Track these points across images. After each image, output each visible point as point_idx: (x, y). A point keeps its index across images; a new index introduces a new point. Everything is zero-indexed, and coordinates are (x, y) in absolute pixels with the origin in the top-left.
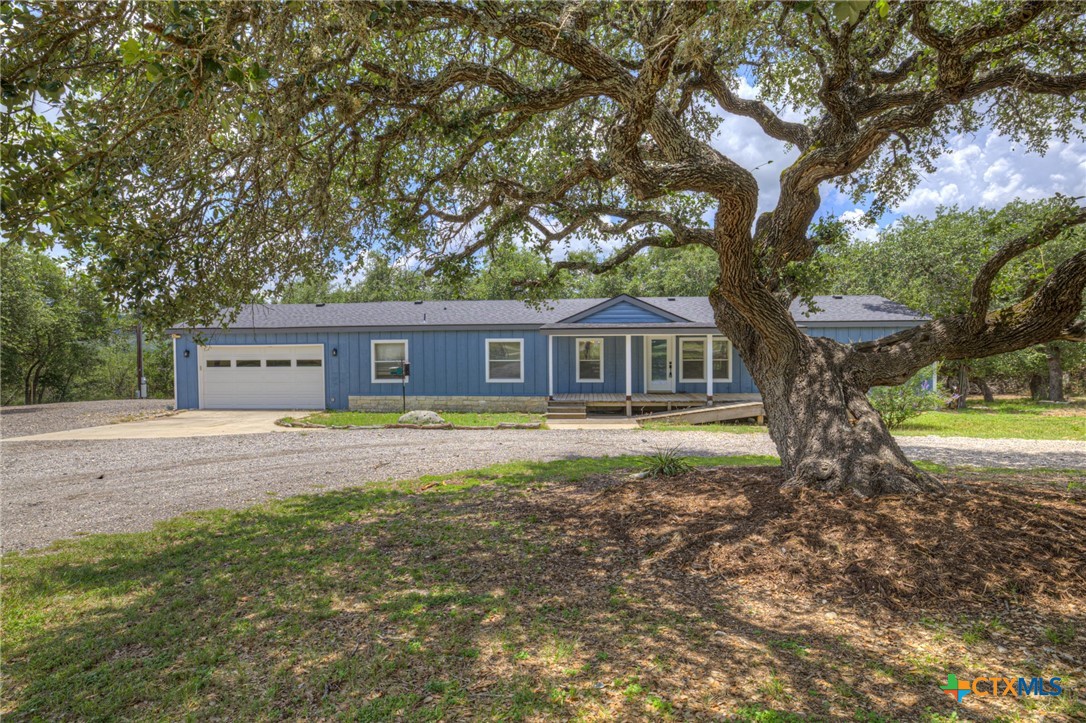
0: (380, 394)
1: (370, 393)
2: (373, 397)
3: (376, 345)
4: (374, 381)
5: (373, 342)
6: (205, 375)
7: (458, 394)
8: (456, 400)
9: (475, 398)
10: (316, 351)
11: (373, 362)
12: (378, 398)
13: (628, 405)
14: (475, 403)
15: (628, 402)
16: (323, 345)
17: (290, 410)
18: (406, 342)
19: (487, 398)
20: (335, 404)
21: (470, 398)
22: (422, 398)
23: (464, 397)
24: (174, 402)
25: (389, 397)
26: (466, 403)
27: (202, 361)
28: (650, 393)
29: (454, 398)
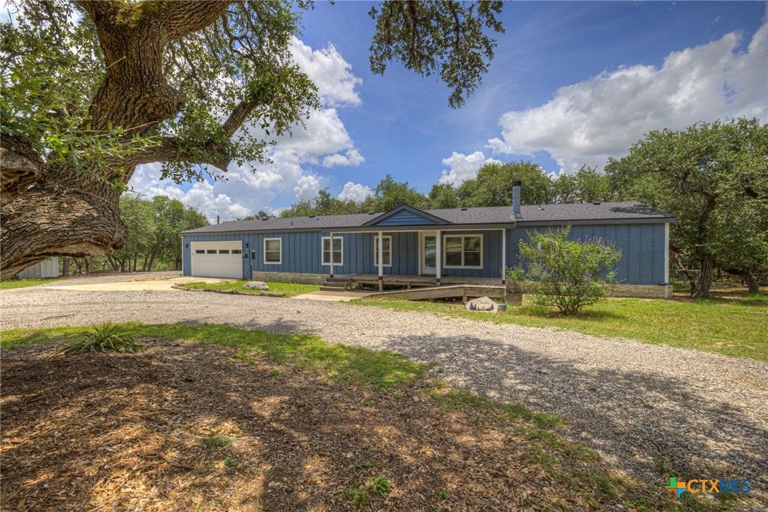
0: (268, 270)
1: (263, 270)
2: (264, 273)
3: (267, 241)
4: (265, 263)
5: (265, 239)
6: (195, 258)
7: (306, 272)
8: (305, 276)
9: (315, 275)
10: (238, 245)
11: (265, 251)
12: (267, 273)
13: (380, 283)
14: (315, 278)
15: (380, 281)
16: (241, 241)
17: (229, 278)
18: (280, 239)
19: (322, 275)
20: (247, 276)
21: (313, 274)
22: (288, 274)
23: (309, 274)
24: (182, 272)
25: (271, 273)
26: (310, 278)
27: (193, 250)
28: (423, 275)
29: (304, 274)
